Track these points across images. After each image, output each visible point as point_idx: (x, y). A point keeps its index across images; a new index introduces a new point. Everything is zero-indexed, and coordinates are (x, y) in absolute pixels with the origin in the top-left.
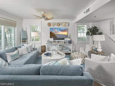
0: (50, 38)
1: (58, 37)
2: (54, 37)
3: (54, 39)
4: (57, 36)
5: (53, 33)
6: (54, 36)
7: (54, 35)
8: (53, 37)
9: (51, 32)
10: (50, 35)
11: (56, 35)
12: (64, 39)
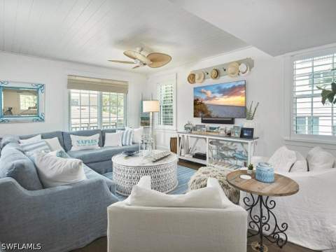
0: (195, 116)
1: (214, 114)
2: (204, 115)
3: (203, 121)
4: (211, 112)
5: (201, 103)
6: (203, 112)
7: (204, 109)
8: (200, 114)
9: (198, 100)
10: (195, 109)
11: (209, 109)
12: (231, 122)
